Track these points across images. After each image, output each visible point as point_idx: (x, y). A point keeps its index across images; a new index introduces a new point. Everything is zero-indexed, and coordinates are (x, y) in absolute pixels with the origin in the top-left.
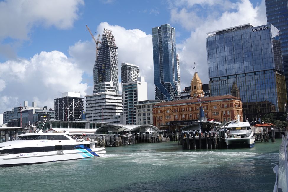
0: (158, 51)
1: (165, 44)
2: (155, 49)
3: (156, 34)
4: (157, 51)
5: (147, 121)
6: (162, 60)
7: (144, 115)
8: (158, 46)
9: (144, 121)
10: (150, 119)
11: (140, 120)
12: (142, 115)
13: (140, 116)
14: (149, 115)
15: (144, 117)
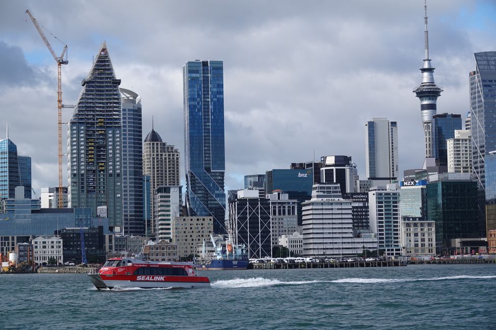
0: (201, 108)
1: (216, 97)
2: (193, 103)
3: (198, 75)
4: (198, 107)
5: (420, 243)
6: (208, 127)
7: (416, 235)
8: (201, 98)
9: (416, 243)
10: (424, 241)
11: (410, 241)
12: (412, 235)
13: (410, 236)
14: (424, 236)
15: (416, 237)
